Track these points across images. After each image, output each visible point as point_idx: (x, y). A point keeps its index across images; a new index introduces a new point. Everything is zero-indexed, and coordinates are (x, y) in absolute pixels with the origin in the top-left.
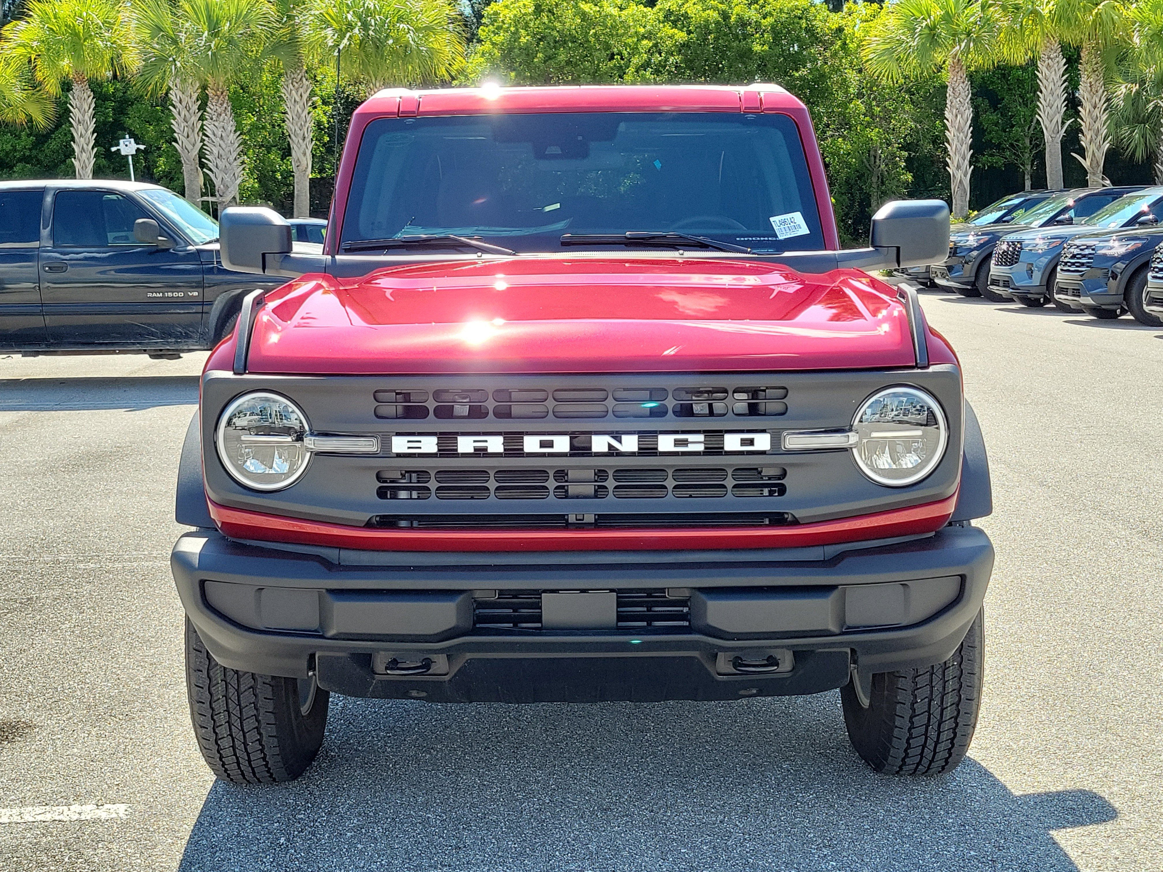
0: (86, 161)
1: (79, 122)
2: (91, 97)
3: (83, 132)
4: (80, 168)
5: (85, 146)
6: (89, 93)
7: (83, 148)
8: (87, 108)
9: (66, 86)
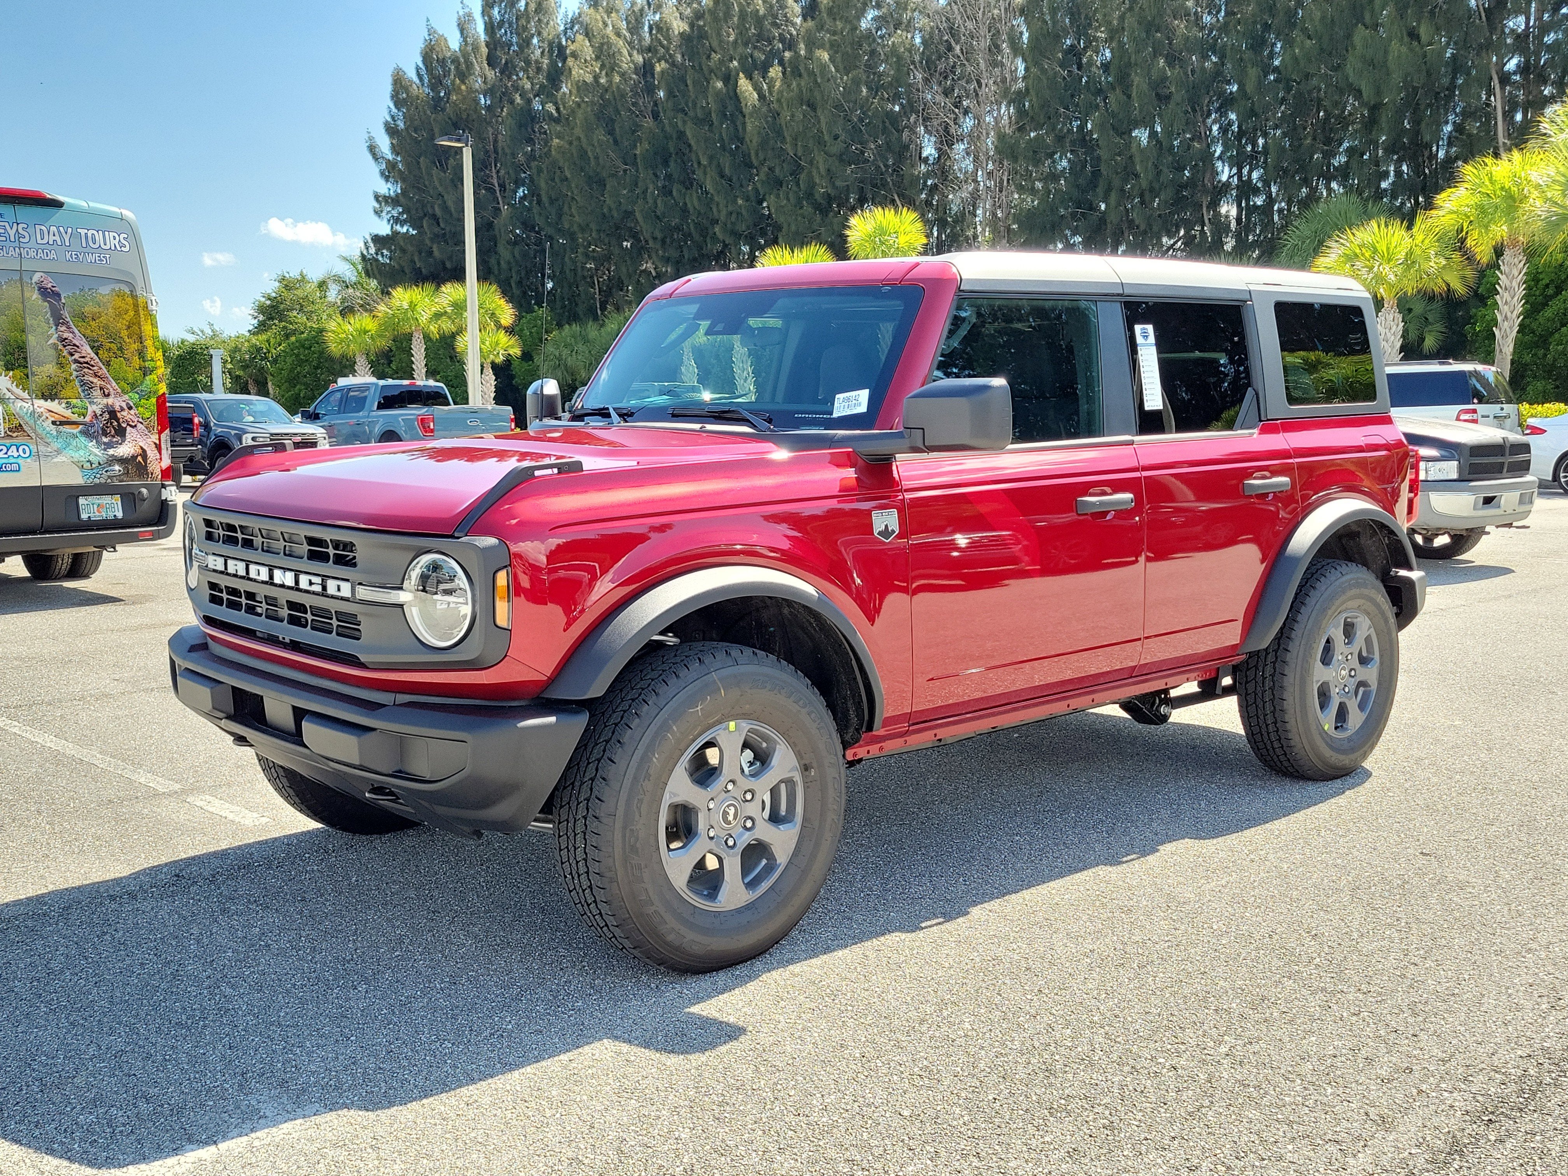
0: (1508, 330)
1: (1506, 289)
2: (1523, 262)
3: (1509, 299)
4: (1500, 338)
5: (1509, 314)
6: (1521, 257)
7: (1506, 316)
8: (1516, 274)
9: (1499, 252)
